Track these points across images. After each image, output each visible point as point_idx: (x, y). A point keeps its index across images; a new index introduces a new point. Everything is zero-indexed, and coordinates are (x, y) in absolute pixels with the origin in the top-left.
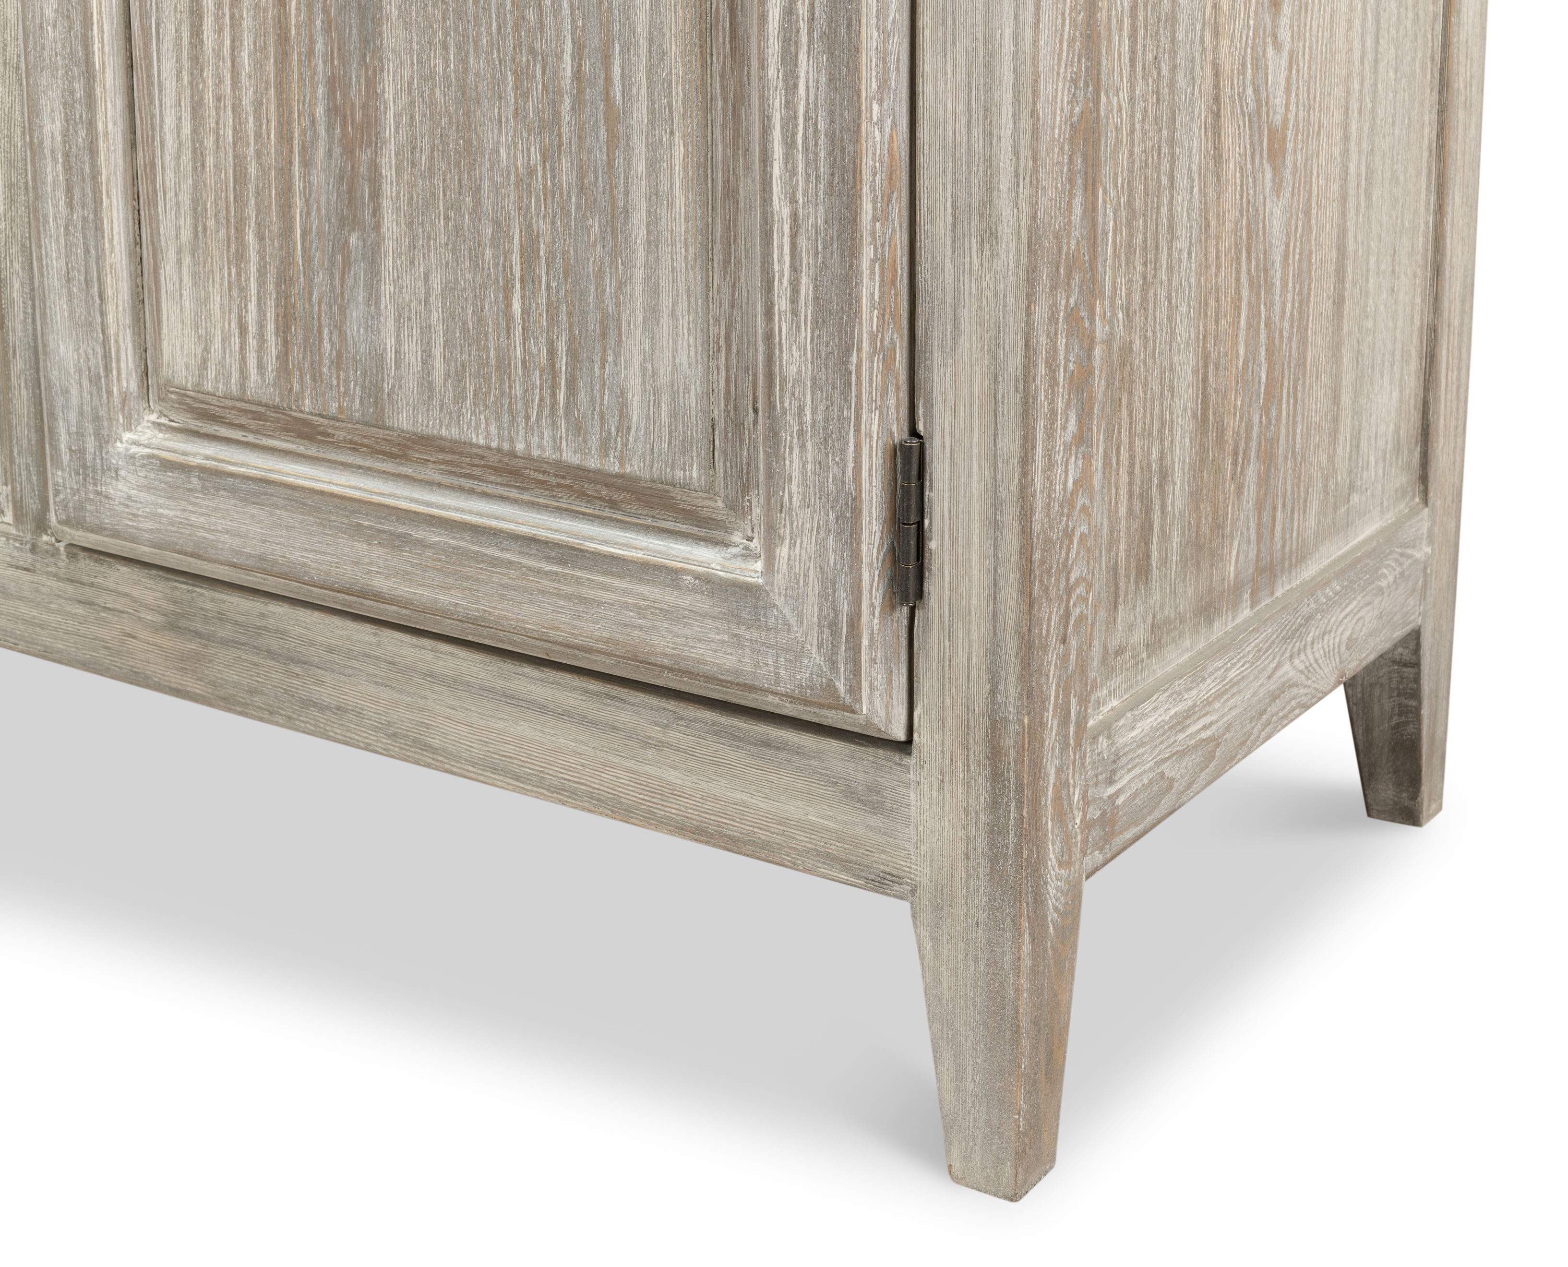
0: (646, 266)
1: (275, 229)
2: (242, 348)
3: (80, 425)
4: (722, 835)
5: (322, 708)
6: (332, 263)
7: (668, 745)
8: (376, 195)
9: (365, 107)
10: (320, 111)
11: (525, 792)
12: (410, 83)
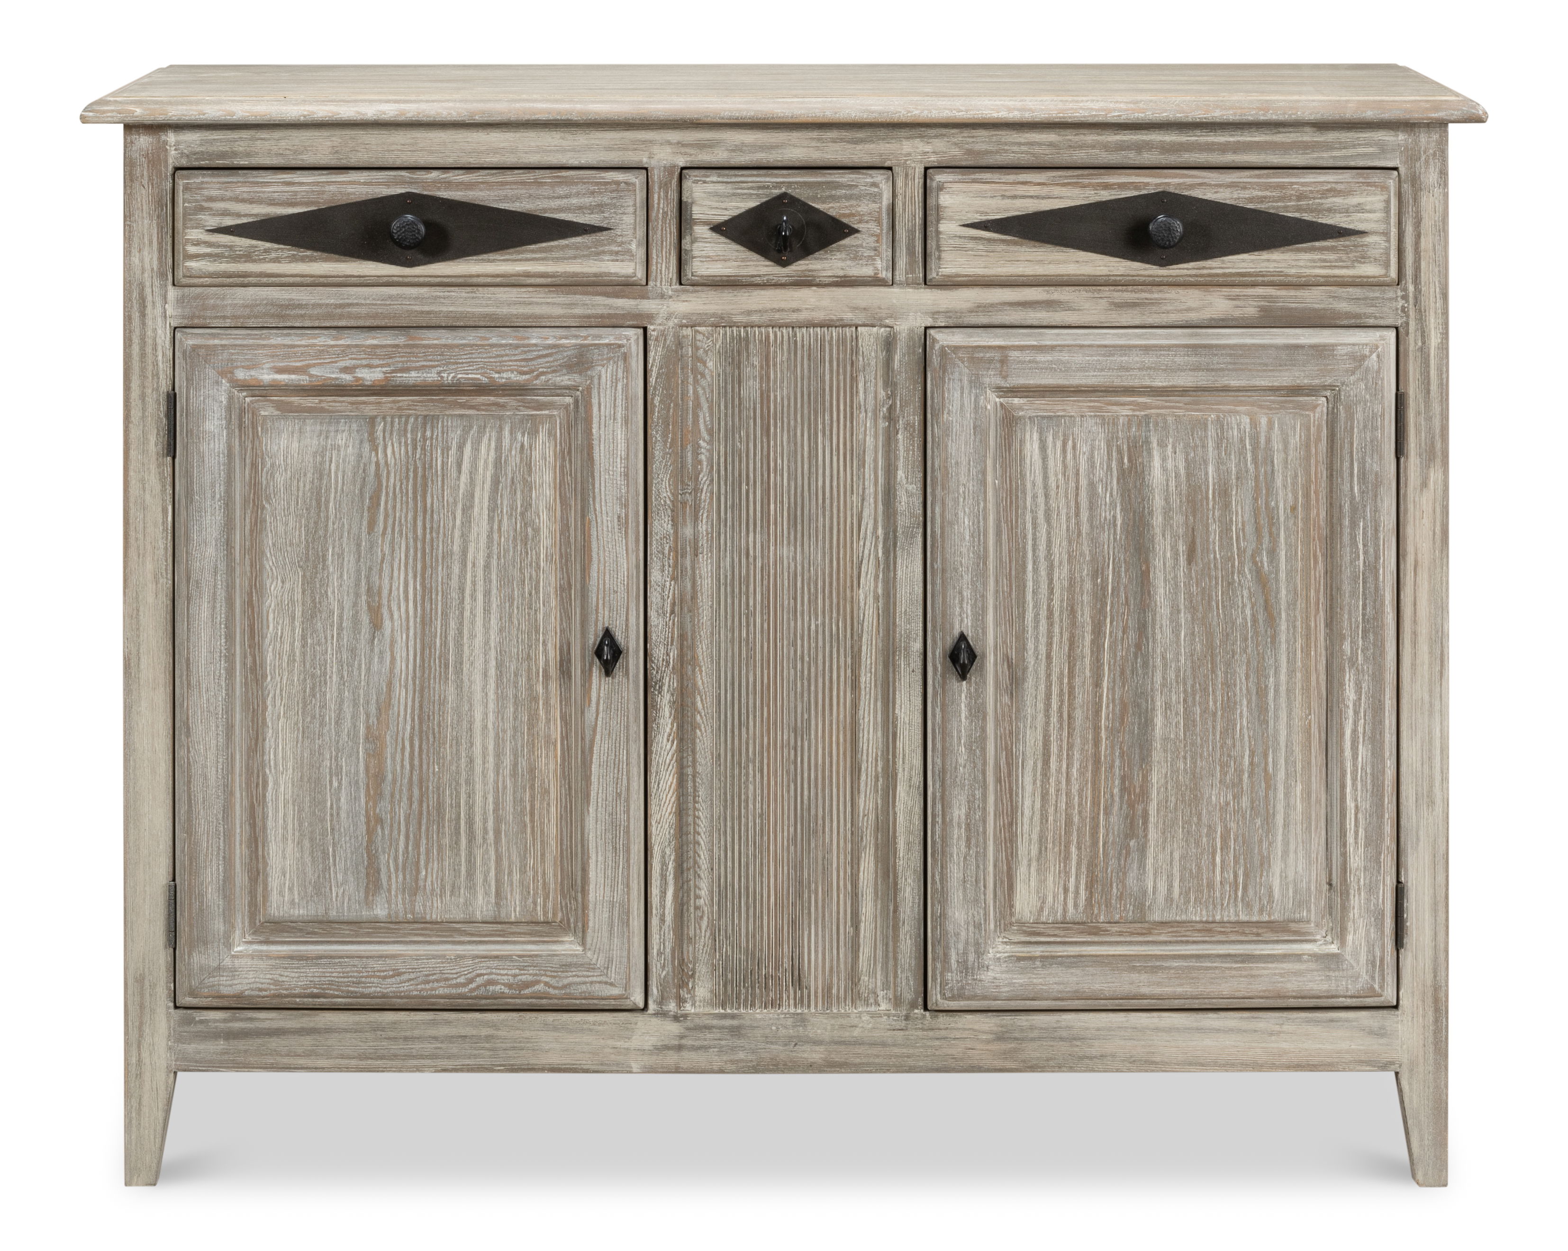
0: (1283, 834)
1: (1088, 844)
2: (1065, 899)
3: (965, 949)
5: (1091, 1058)
6: (1120, 854)
7: (1283, 1032)
8: (1146, 822)
9: (1141, 787)
10: (1116, 791)
11: (1207, 1071)
12: (1166, 775)
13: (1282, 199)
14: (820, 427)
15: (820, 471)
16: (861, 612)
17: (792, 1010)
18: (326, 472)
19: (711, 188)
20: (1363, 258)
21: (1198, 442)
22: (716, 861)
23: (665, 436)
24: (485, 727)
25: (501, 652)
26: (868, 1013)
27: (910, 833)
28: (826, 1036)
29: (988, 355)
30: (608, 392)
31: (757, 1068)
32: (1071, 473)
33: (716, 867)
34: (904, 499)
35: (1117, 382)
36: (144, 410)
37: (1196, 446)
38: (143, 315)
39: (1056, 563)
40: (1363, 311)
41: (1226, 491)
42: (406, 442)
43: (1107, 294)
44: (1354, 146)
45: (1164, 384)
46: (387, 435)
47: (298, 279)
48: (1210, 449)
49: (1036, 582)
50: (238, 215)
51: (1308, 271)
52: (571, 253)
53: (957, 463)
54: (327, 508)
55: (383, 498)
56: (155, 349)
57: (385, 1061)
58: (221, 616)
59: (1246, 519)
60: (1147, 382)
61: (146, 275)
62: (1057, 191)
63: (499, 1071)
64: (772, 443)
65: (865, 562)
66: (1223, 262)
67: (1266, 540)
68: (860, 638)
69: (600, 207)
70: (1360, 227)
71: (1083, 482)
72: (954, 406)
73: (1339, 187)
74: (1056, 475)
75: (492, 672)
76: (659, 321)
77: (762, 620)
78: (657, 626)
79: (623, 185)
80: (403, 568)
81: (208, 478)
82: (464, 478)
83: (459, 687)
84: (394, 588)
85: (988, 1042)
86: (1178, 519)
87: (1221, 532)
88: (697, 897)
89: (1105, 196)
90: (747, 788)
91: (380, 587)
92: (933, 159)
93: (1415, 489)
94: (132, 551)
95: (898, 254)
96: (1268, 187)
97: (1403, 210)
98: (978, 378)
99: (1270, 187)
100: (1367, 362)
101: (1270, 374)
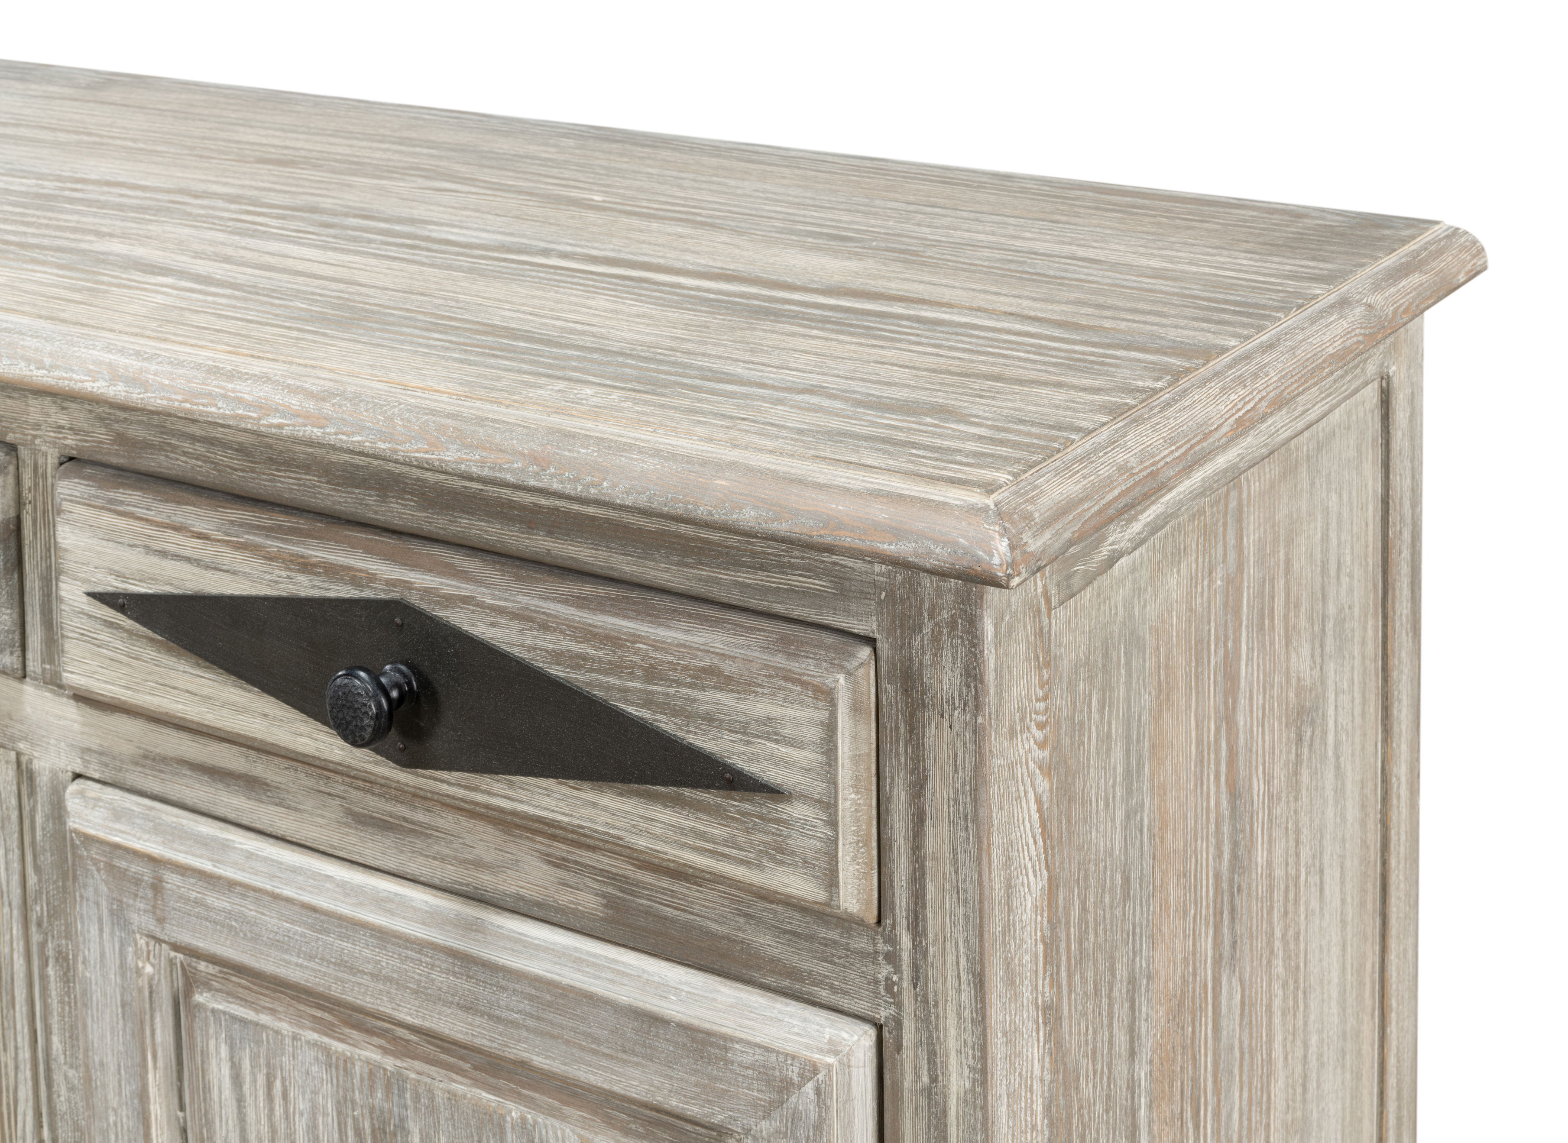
20: (781, 851)
29: (134, 868)
35: (336, 991)
40: (807, 964)
62: (230, 557)
70: (773, 775)
73: (728, 668)
96: (588, 635)
97: (886, 747)
98: (122, 909)
99: (595, 635)
100: (793, 1099)
101: (604, 1063)
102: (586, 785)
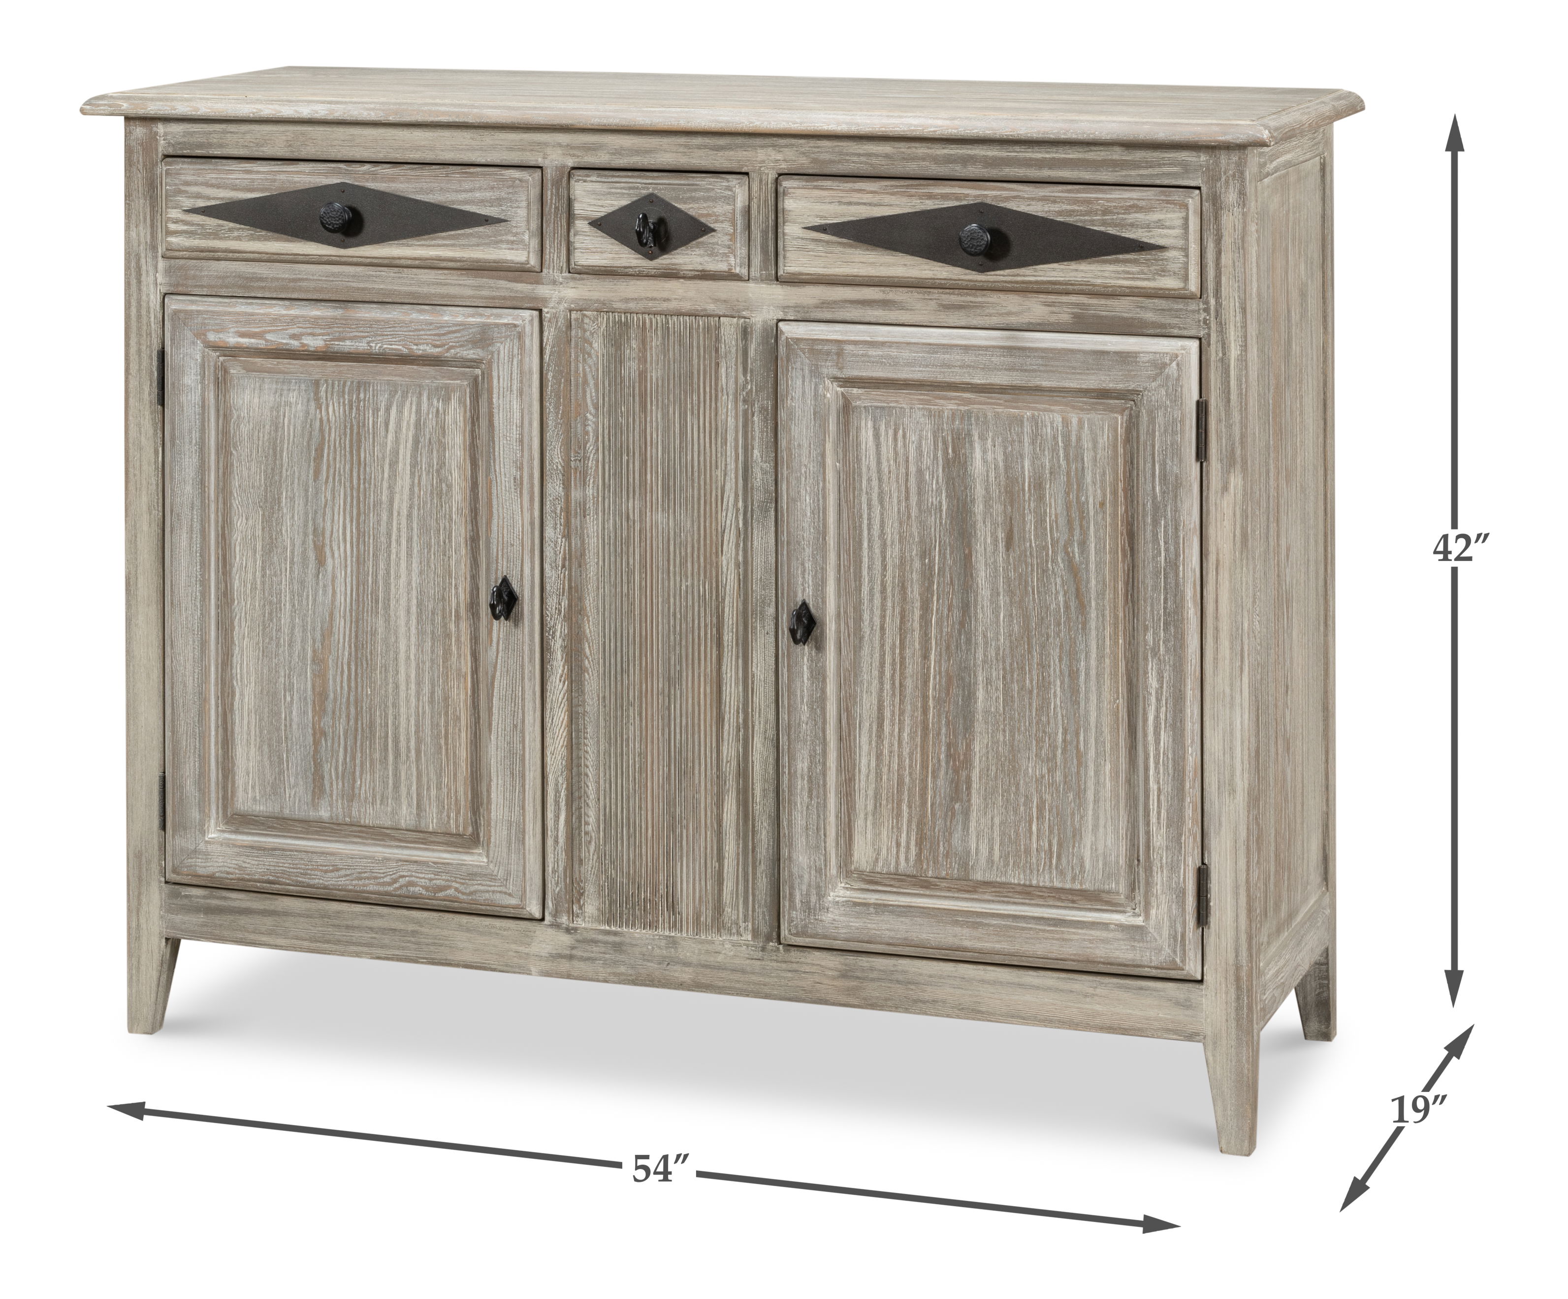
0: (1094, 809)
1: (918, 803)
2: (898, 852)
3: (808, 891)
4: (1120, 1028)
5: (924, 1002)
6: (946, 815)
7: (1097, 995)
8: (969, 788)
9: (965, 754)
10: (943, 756)
11: (1028, 1024)
12: (987, 745)
13: (1088, 213)
14: (689, 406)
15: (690, 447)
16: (724, 576)
17: (667, 933)
18: (281, 425)
19: (589, 186)
20: (1163, 271)
21: (1015, 437)
22: (602, 793)
23: (557, 408)
24: (408, 658)
25: (421, 592)
26: (730, 941)
27: (765, 781)
28: (694, 959)
29: (826, 348)
30: (506, 367)
31: (635, 982)
32: (901, 459)
33: (602, 798)
34: (759, 476)
35: (940, 378)
36: (140, 364)
37: (1013, 441)
38: (139, 282)
39: (889, 542)
40: (1168, 321)
41: (1040, 484)
42: (344, 402)
43: (936, 296)
44: (1160, 165)
45: (983, 382)
46: (329, 396)
47: (256, 255)
48: (1026, 445)
49: (871, 558)
50: (209, 198)
51: (1113, 282)
52: (474, 240)
53: (799, 445)
54: (281, 457)
55: (326, 451)
56: (148, 312)
57: (330, 945)
58: (197, 547)
59: (1059, 512)
60: (967, 379)
61: (141, 248)
62: (887, 199)
63: (422, 963)
64: (648, 419)
65: (727, 531)
66: (1036, 270)
67: (1077, 532)
68: (723, 600)
69: (499, 201)
70: (1161, 242)
71: (913, 469)
72: (797, 393)
73: (1142, 203)
74: (888, 461)
75: (414, 609)
76: (551, 305)
77: (640, 578)
78: (551, 578)
79: (517, 182)
80: (342, 513)
81: (186, 425)
82: (391, 436)
83: (387, 621)
84: (335, 530)
85: (834, 978)
86: (998, 508)
87: (1036, 522)
88: (587, 823)
89: (930, 205)
90: (628, 729)
91: (324, 528)
92: (784, 167)
93: (1217, 492)
94: (131, 484)
95: (753, 252)
96: (1076, 201)
97: (1205, 227)
98: (817, 368)
99: (1078, 201)
100: (1167, 370)
101: (1078, 376)
102: (1073, 263)
